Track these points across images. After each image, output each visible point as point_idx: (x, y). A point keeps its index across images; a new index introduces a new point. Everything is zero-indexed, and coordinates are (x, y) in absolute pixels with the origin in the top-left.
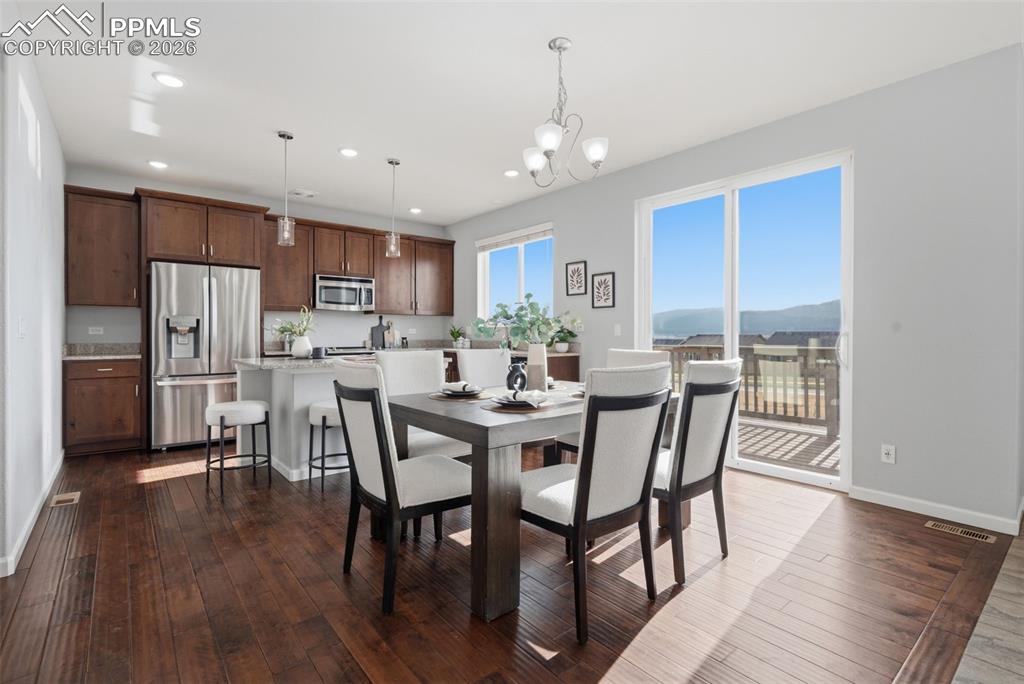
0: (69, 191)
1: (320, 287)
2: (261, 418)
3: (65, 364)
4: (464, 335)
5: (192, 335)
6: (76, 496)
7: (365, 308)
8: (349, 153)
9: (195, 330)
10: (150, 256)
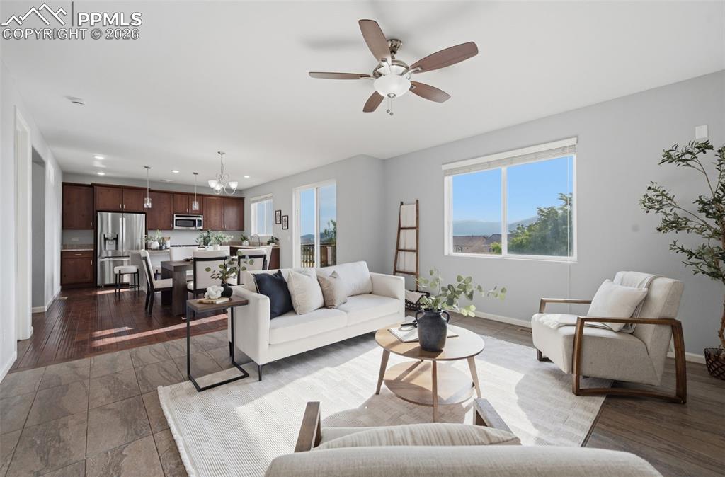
0: (64, 185)
1: (176, 220)
2: (135, 271)
3: (62, 253)
4: (247, 240)
5: (115, 241)
6: (66, 298)
7: (198, 228)
8: (176, 172)
9: (116, 239)
10: (97, 209)
